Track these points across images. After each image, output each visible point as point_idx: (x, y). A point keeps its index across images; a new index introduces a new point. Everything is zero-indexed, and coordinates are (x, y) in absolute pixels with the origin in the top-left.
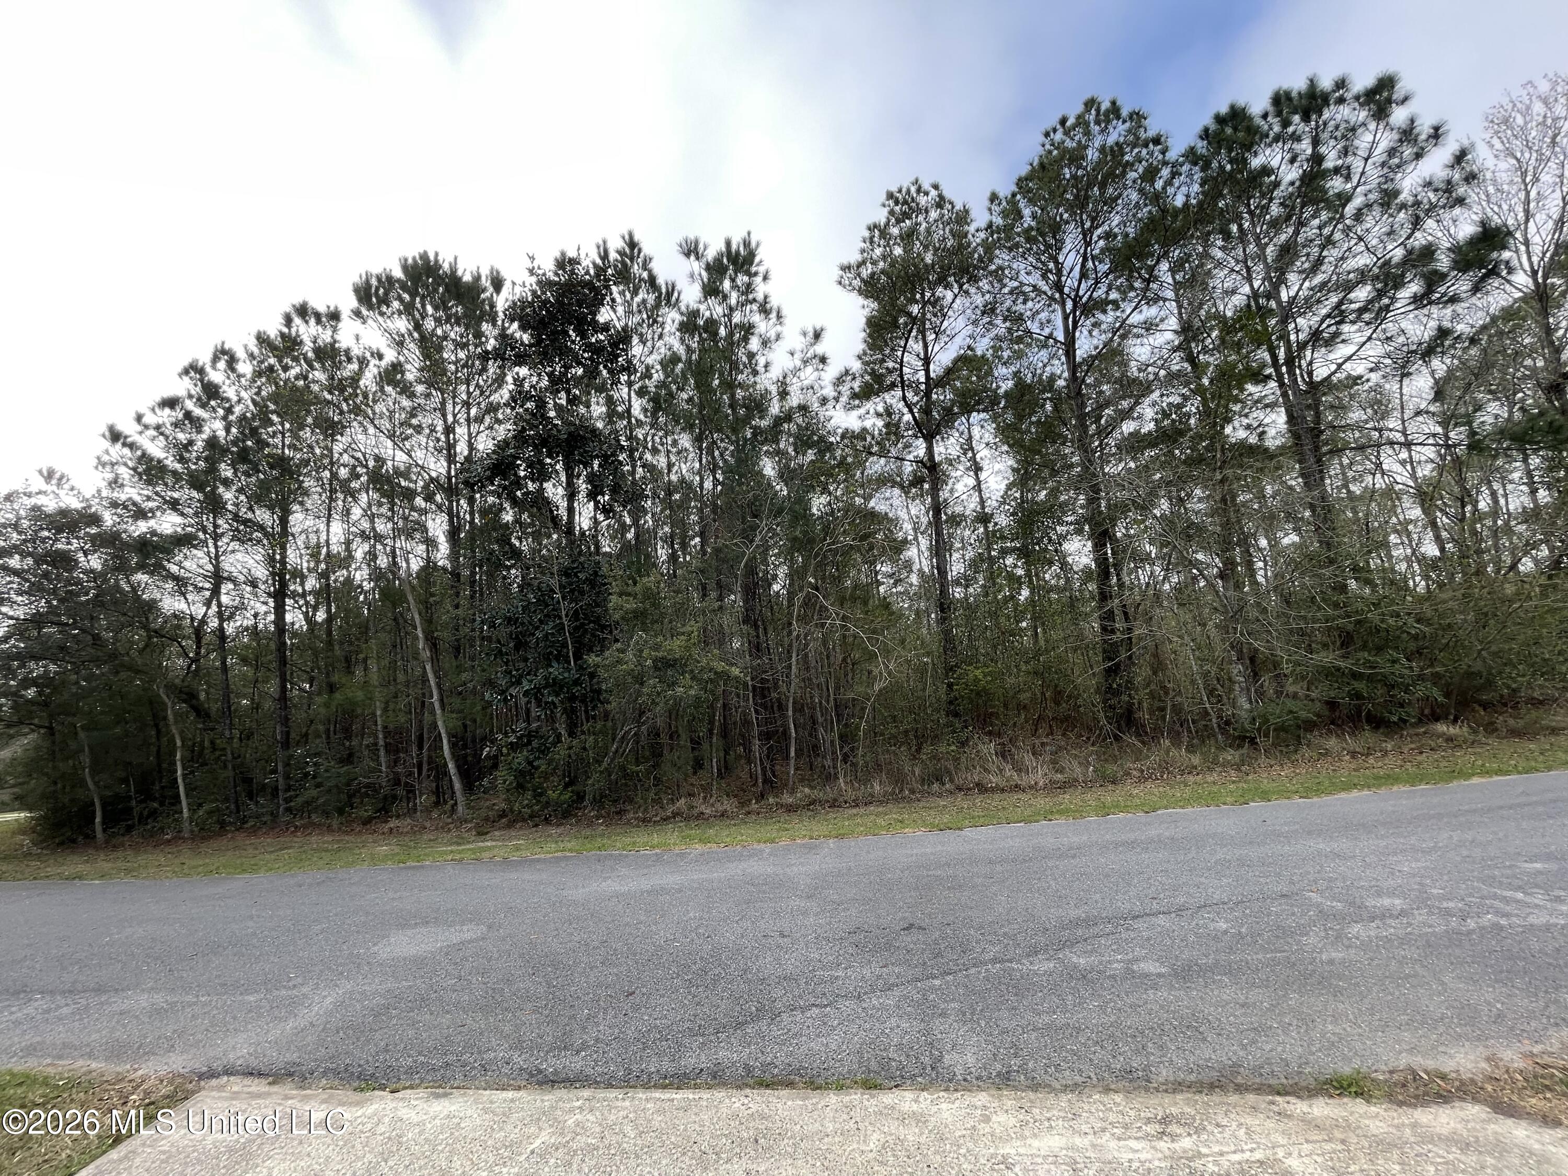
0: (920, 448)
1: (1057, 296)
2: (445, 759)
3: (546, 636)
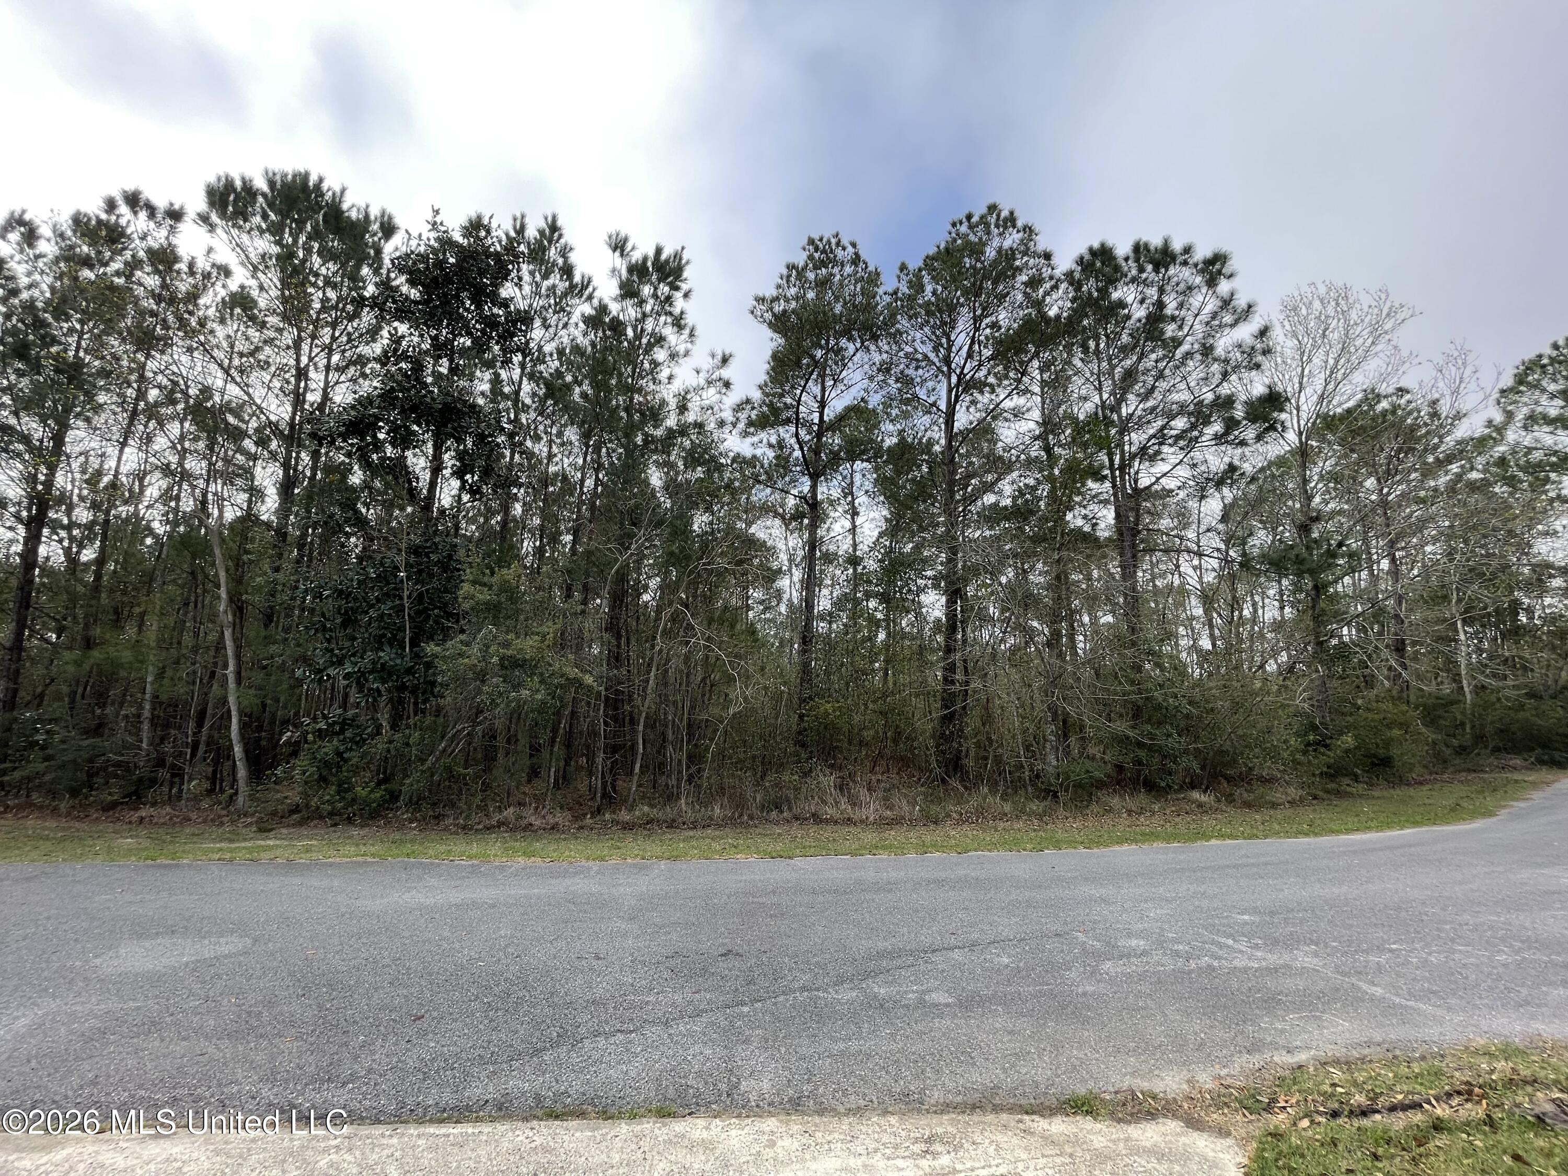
0: (805, 485)
1: (945, 369)
2: (231, 740)
3: (382, 616)
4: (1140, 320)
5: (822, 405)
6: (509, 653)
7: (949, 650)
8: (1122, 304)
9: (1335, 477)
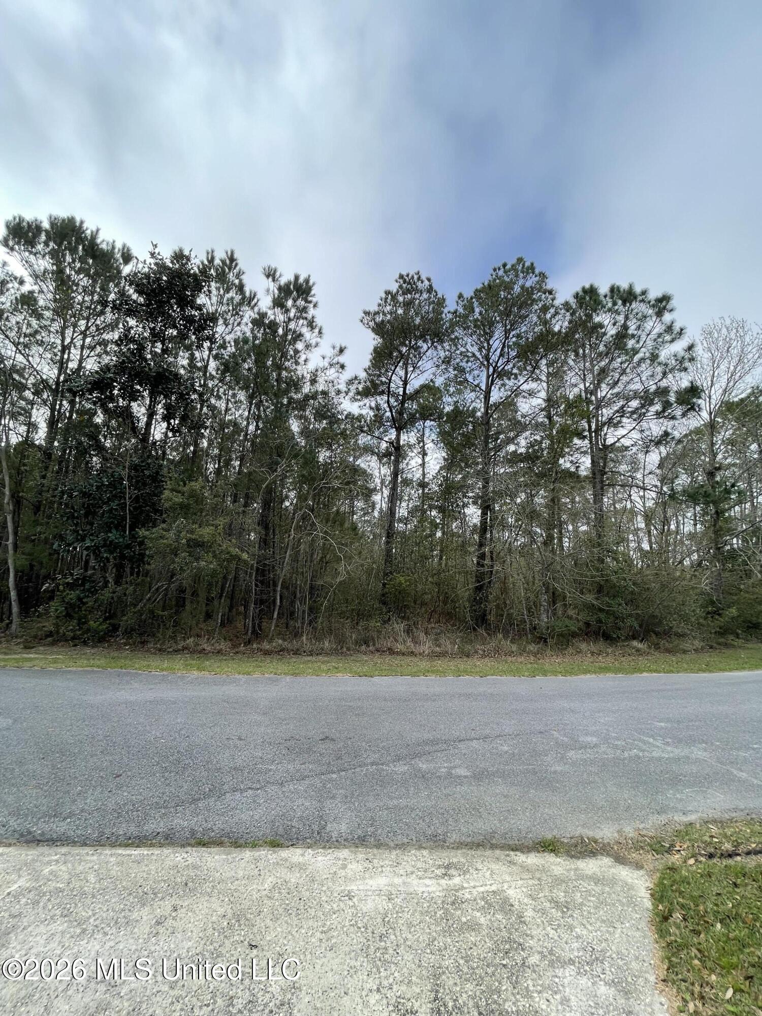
0: (392, 435)
1: (486, 363)
2: (8, 588)
3: (111, 511)
4: (612, 336)
5: (405, 383)
6: (193, 537)
7: (481, 545)
8: (601, 326)
9: (731, 442)
